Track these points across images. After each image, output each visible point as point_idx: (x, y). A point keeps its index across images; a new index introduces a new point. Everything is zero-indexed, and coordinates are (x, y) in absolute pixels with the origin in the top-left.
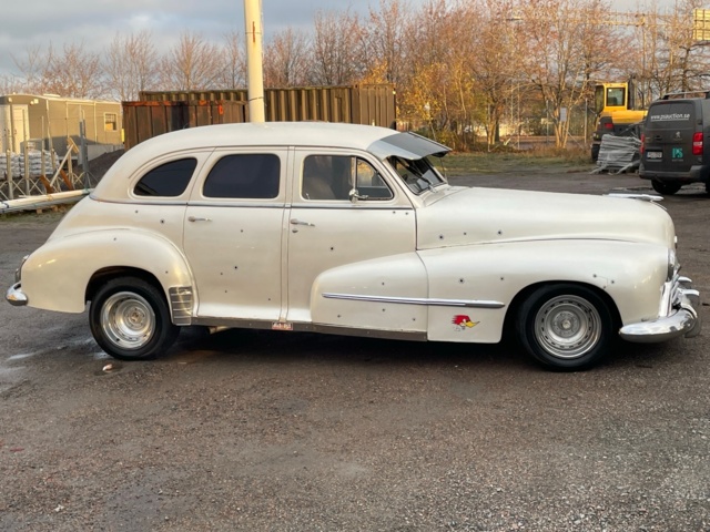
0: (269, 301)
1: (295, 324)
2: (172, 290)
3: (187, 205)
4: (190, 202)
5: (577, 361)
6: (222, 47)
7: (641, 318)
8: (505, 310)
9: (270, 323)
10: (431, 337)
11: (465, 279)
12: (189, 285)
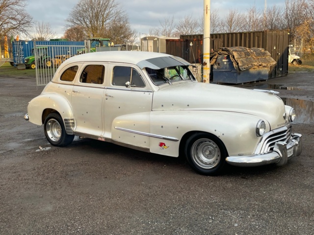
0: (98, 127)
1: (106, 139)
2: (65, 120)
3: (74, 85)
4: (75, 84)
5: (209, 171)
6: (246, 14)
7: (238, 153)
8: (179, 142)
9: (97, 137)
10: (152, 151)
11: (163, 126)
12: (73, 118)
